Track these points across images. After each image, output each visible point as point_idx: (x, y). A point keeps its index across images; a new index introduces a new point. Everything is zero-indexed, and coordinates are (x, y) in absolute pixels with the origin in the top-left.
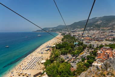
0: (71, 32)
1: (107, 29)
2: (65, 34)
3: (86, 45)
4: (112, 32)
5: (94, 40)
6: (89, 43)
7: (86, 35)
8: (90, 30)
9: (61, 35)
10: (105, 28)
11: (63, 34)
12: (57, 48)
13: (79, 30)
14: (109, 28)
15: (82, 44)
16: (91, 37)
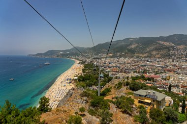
0: (94, 59)
1: (143, 56)
2: (85, 62)
3: (112, 78)
4: (148, 61)
6: (115, 75)
7: (114, 65)
8: (120, 56)
9: (80, 63)
10: (141, 55)
11: (82, 62)
12: (79, 80)
13: (105, 55)
14: (146, 55)
15: (107, 76)
16: (119, 67)
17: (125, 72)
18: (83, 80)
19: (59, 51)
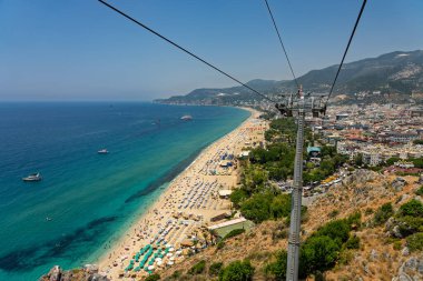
2: (273, 115)
3: (346, 157)
5: (375, 142)
6: (356, 151)
7: (351, 123)
8: (368, 101)
9: (261, 117)
11: (268, 116)
12: (253, 161)
15: (332, 151)
16: (366, 128)
17: (384, 142)
18: (263, 161)
19: (216, 90)
